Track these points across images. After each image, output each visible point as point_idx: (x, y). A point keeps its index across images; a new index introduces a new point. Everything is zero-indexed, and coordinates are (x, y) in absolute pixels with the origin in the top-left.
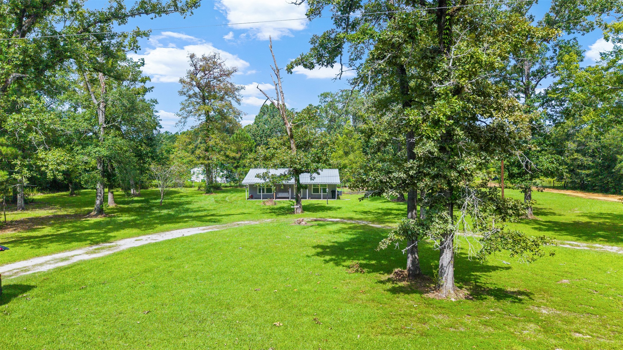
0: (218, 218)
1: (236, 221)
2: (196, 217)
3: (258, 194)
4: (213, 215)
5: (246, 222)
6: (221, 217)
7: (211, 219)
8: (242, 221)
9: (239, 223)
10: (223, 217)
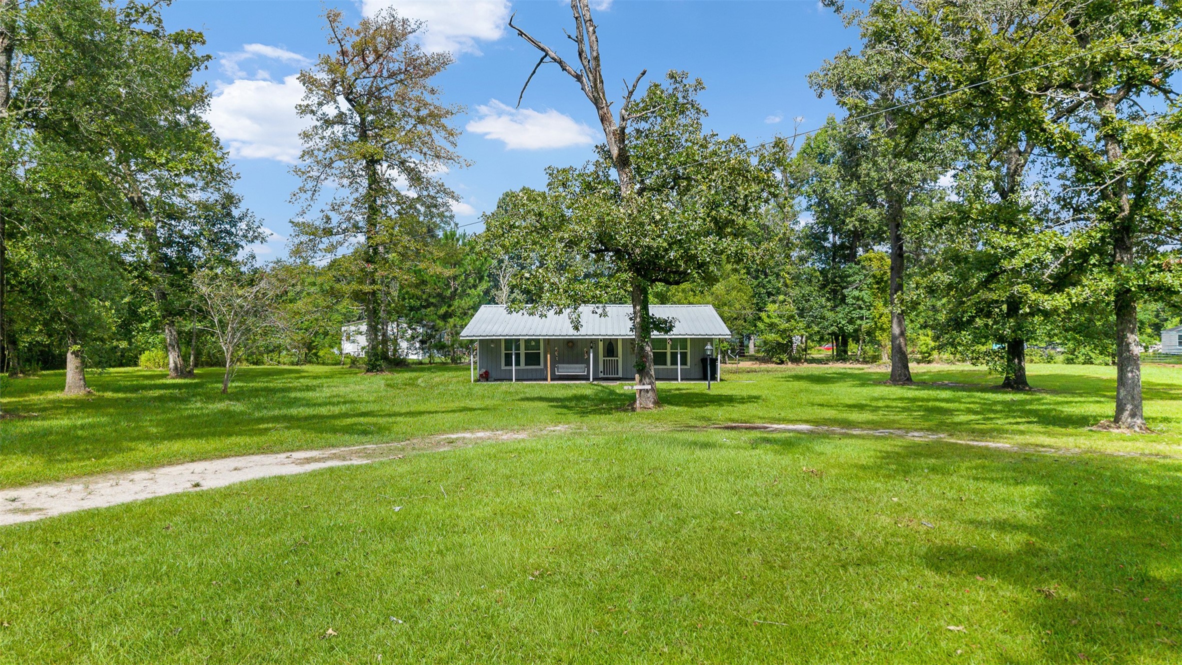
0: (381, 420)
1: (445, 432)
2: (307, 418)
3: (503, 367)
4: (364, 414)
5: (480, 434)
6: (390, 420)
7: (356, 424)
8: (466, 430)
9: (454, 436)
10: (399, 419)
